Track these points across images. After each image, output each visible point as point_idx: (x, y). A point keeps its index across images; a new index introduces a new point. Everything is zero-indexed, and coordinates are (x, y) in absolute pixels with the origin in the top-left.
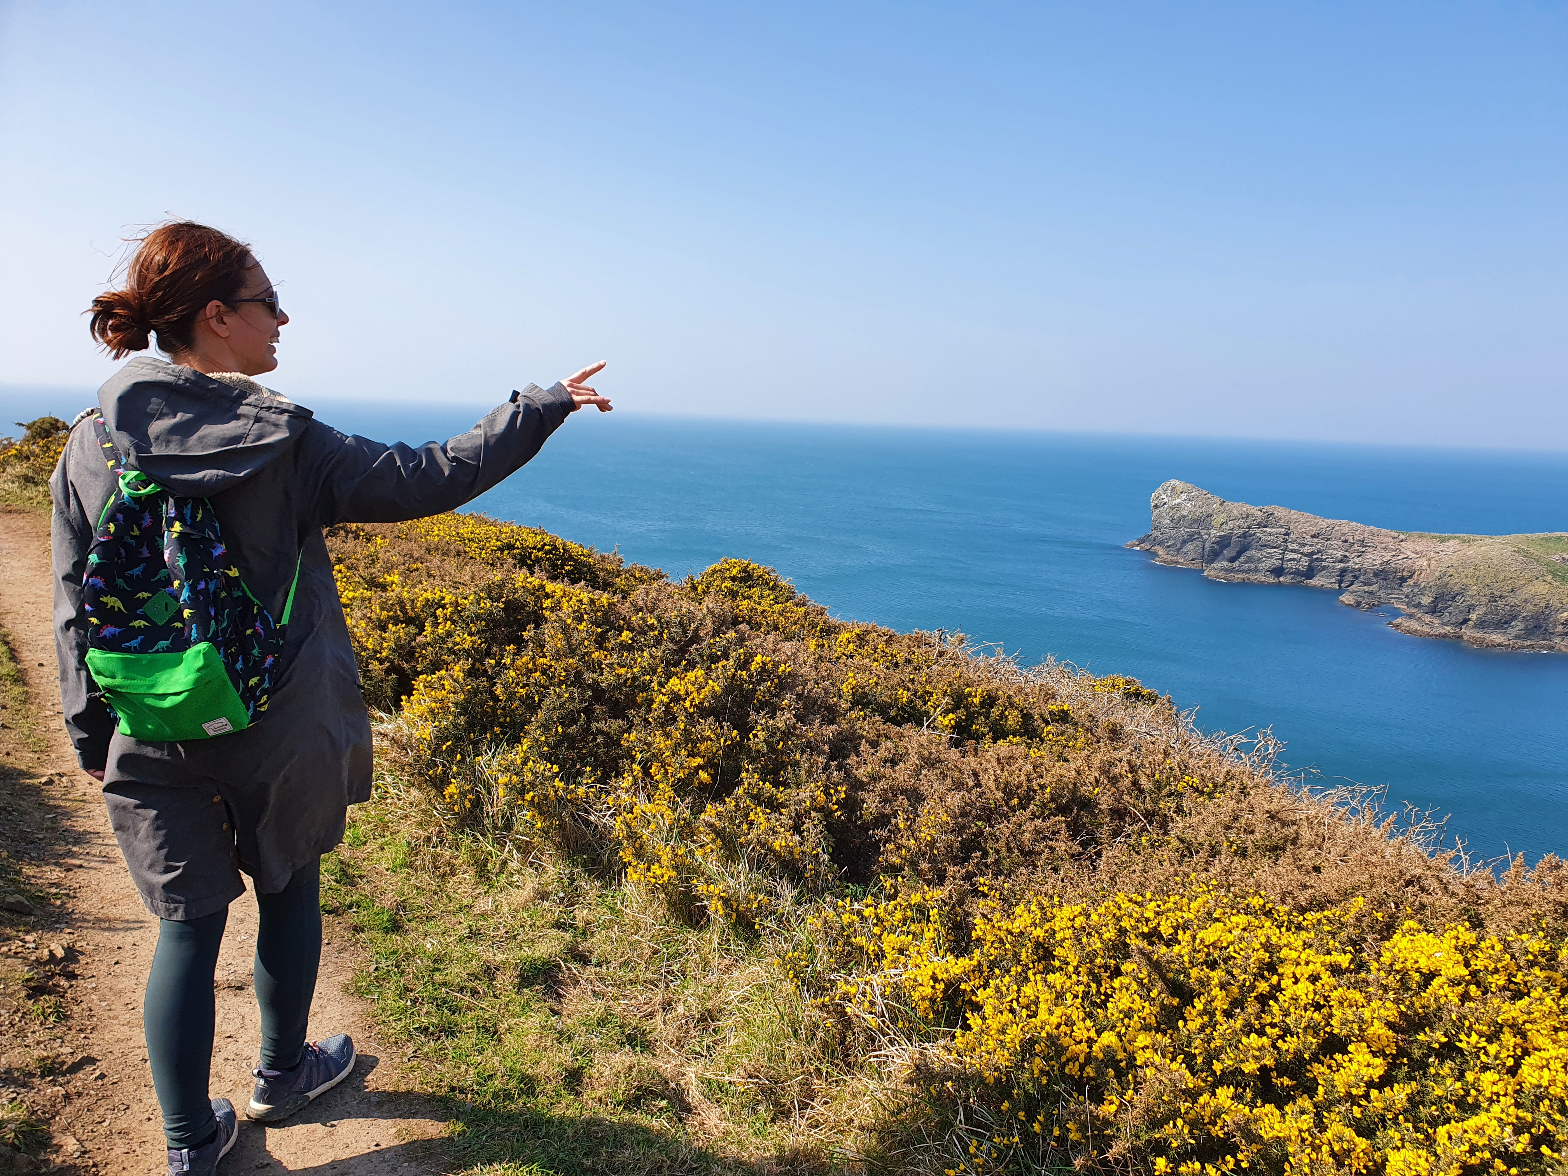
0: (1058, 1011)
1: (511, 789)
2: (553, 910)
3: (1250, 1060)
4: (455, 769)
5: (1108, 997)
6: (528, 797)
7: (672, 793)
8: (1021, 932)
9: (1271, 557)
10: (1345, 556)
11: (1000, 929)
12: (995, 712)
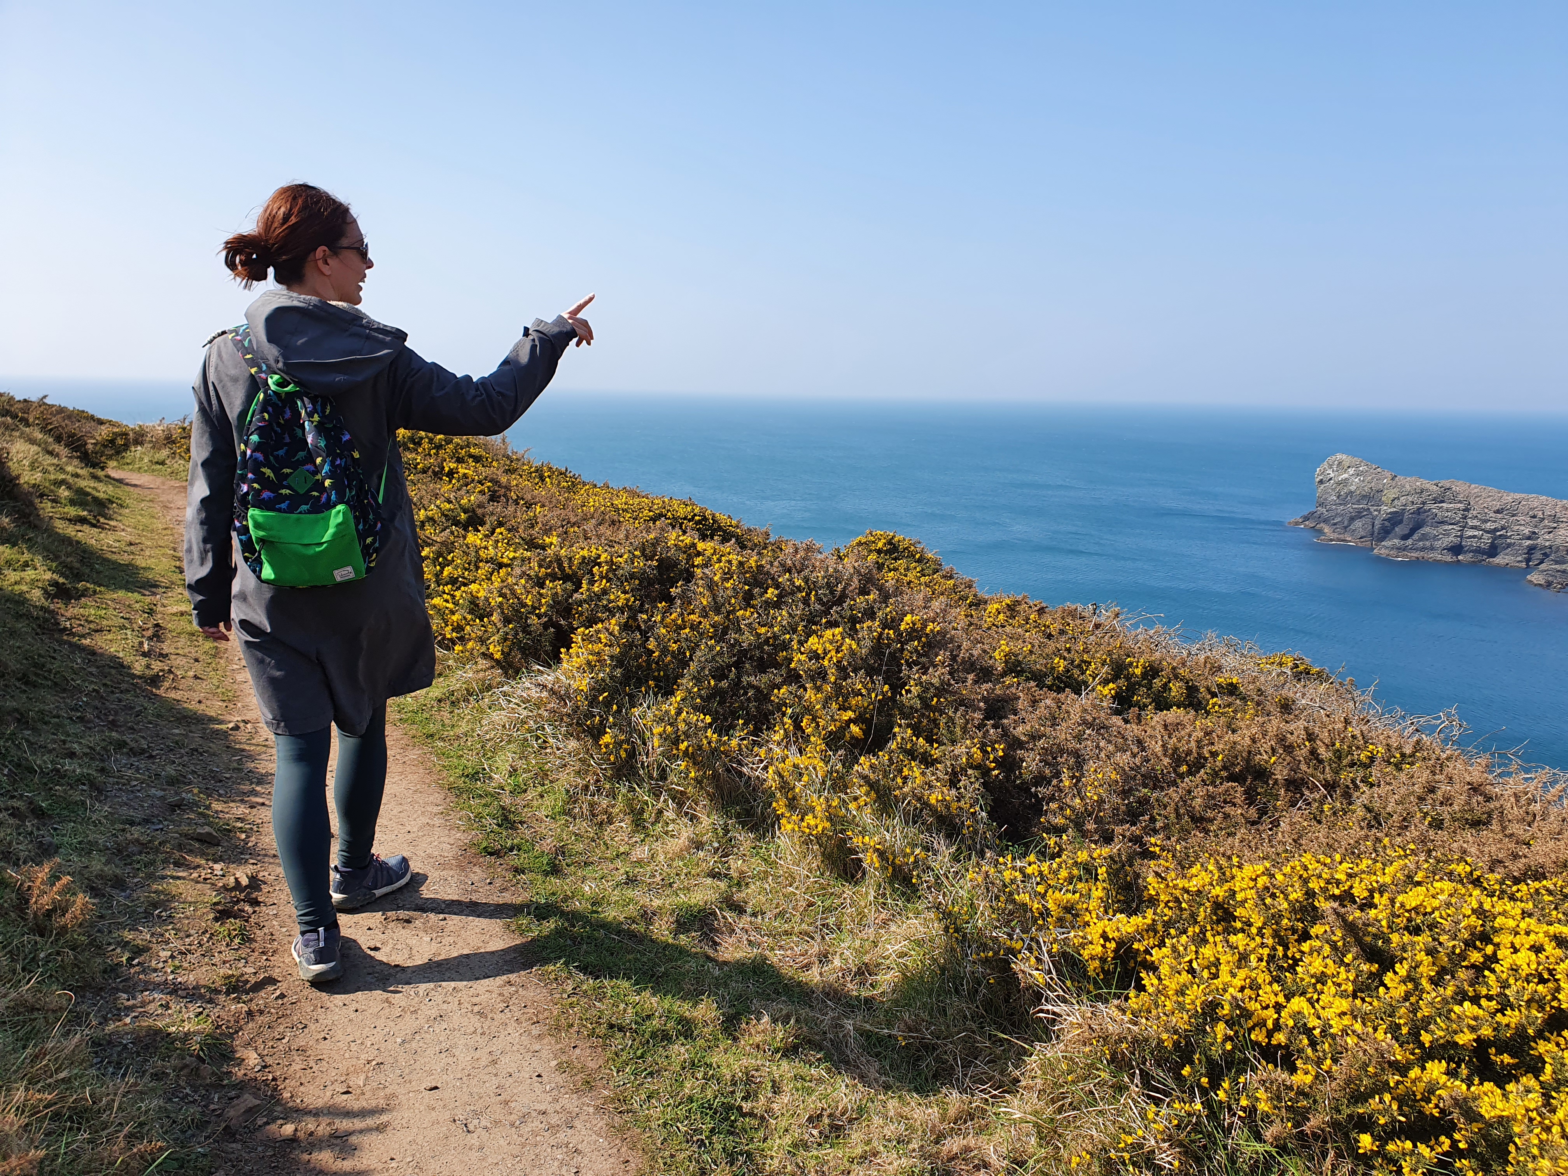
0: (1242, 974)
1: (666, 739)
2: (707, 859)
3: (1465, 1030)
4: (611, 719)
5: (1296, 962)
6: (683, 746)
7: (823, 747)
8: (1199, 890)
9: (1448, 535)
10: (1534, 533)
11: (1175, 887)
12: (1157, 683)
